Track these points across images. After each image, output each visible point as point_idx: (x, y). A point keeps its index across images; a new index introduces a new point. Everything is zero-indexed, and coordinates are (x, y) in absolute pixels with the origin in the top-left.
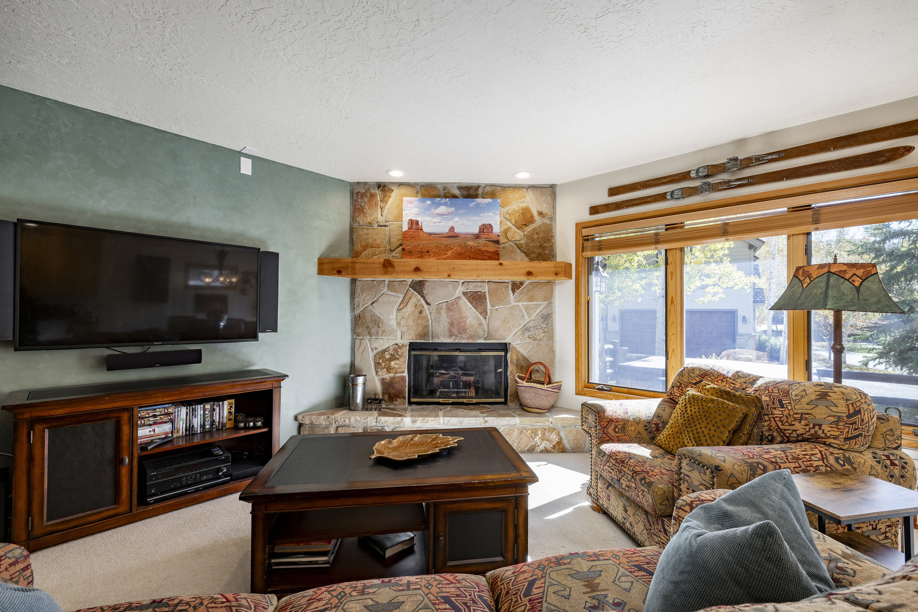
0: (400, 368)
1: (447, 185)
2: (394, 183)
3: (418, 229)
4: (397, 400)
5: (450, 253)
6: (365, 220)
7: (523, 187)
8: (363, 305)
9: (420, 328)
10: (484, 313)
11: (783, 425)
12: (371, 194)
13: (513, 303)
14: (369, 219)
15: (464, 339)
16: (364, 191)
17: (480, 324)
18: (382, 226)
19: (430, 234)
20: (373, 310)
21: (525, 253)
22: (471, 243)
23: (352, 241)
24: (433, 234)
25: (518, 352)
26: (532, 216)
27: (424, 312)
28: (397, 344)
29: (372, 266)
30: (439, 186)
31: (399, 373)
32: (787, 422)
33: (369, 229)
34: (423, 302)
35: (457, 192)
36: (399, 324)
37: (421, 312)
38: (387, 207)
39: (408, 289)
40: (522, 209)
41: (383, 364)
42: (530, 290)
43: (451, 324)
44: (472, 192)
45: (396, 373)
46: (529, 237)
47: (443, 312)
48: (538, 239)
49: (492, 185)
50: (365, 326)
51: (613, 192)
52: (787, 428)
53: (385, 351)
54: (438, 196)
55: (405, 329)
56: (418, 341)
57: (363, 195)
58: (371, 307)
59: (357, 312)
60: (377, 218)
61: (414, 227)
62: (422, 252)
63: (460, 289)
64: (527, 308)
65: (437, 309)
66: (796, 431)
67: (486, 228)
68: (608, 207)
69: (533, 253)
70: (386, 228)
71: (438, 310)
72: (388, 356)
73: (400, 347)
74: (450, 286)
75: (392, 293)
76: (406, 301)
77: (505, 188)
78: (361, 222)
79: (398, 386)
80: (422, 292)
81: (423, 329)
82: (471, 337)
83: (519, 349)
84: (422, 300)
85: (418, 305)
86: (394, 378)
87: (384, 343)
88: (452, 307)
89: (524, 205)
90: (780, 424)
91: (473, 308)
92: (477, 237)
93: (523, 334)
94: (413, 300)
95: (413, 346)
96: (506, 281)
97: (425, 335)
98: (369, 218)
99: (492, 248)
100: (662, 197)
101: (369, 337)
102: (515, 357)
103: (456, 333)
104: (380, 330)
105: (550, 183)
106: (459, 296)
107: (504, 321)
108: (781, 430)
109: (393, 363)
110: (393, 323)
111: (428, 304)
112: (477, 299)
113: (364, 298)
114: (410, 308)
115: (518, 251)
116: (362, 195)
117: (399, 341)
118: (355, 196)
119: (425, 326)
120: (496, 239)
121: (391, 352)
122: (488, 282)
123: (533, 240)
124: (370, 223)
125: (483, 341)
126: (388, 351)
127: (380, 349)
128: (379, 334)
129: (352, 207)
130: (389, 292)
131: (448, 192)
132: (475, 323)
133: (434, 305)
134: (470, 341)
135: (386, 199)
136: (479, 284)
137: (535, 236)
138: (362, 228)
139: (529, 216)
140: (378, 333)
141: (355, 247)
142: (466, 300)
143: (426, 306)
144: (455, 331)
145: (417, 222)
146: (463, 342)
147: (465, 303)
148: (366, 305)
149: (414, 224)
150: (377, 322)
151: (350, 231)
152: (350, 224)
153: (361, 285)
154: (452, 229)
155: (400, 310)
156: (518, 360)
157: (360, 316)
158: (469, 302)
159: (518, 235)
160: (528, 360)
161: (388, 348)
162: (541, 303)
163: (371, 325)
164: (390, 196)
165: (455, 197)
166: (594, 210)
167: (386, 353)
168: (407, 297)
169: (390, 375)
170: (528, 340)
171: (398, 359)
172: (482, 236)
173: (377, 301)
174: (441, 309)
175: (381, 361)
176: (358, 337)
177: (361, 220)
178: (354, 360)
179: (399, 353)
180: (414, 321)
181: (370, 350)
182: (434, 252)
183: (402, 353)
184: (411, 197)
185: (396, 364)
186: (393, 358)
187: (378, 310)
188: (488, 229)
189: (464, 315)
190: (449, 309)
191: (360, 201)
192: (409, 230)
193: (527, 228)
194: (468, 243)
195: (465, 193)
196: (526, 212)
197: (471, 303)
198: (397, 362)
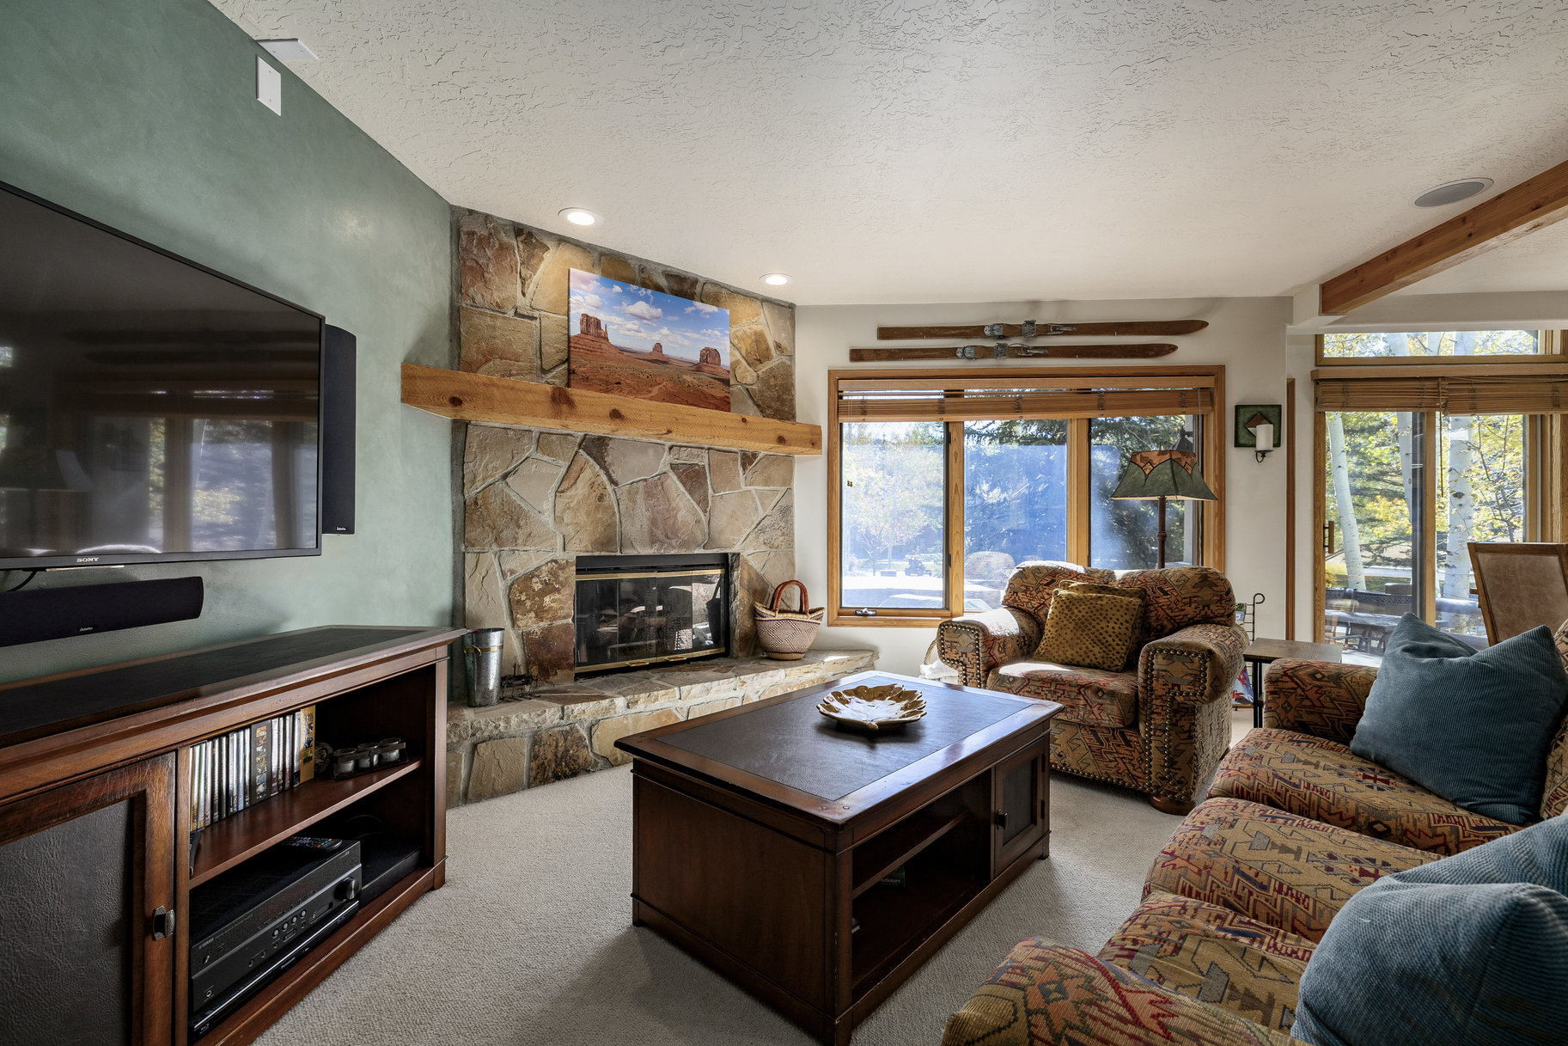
0: (561, 608)
1: (645, 264)
2: (550, 235)
3: (599, 336)
4: (556, 673)
5: (655, 391)
6: (488, 297)
7: (755, 298)
8: (484, 479)
9: (600, 529)
10: (703, 502)
11: (1172, 612)
12: (500, 244)
13: (744, 488)
14: (497, 296)
15: (674, 548)
16: (485, 233)
17: (698, 522)
18: (523, 316)
19: (622, 350)
20: (507, 490)
21: (758, 406)
22: (688, 378)
23: (456, 337)
24: (626, 351)
25: (751, 567)
26: (768, 349)
27: (607, 498)
28: (556, 561)
29: (529, 397)
30: (632, 262)
31: (560, 618)
32: (1177, 608)
33: (496, 317)
34: (604, 478)
35: (663, 282)
36: (558, 520)
37: (601, 498)
38: (535, 278)
39: (577, 452)
40: (756, 333)
41: (528, 603)
42: (765, 467)
43: (654, 522)
44: (686, 287)
45: (554, 618)
46: (764, 380)
47: (640, 498)
48: (776, 386)
49: (715, 284)
50: (489, 525)
51: (884, 333)
52: (1177, 614)
53: (529, 577)
54: (633, 282)
55: (570, 530)
56: (596, 554)
57: (484, 242)
58: (501, 485)
59: (470, 493)
60: (515, 297)
61: (592, 330)
62: (607, 383)
63: (667, 458)
64: (762, 496)
65: (629, 492)
66: (1186, 615)
67: (710, 355)
68: (877, 354)
69: (769, 407)
70: (533, 322)
71: (632, 495)
72: (537, 586)
73: (562, 568)
74: (651, 451)
75: (546, 458)
76: (573, 474)
77: (735, 293)
78: (478, 299)
79: (557, 645)
80: (603, 458)
81: (605, 530)
82: (684, 544)
83: (752, 563)
84: (602, 473)
85: (596, 483)
86: (549, 629)
87: (528, 559)
88: (654, 489)
89: (758, 328)
90: (1169, 612)
91: (686, 493)
92: (697, 368)
93: (757, 537)
94: (587, 475)
95: (584, 565)
96: (734, 449)
97: (607, 542)
98: (496, 294)
99: (719, 391)
100: (950, 353)
101: (495, 548)
102: (746, 576)
103: (662, 537)
104: (520, 532)
105: (790, 301)
106: (664, 470)
107: (732, 516)
108: (1171, 617)
109: (547, 599)
110: (548, 518)
111: (613, 482)
112: (692, 477)
113: (487, 465)
114: (580, 490)
115: (750, 402)
116: (480, 240)
117: (560, 555)
118: (464, 237)
119: (609, 525)
120: (725, 377)
121: (545, 576)
122: (709, 449)
123: (769, 388)
124: (498, 305)
125: (702, 551)
126: (538, 576)
127: (521, 572)
128: (520, 541)
129: (455, 262)
130: (539, 455)
131: (649, 278)
132: (690, 519)
133: (625, 483)
134: (683, 552)
135: (534, 262)
136: (695, 451)
137: (772, 382)
138: (481, 313)
139: (764, 346)
140: (516, 539)
141: (463, 352)
142: (675, 478)
143: (610, 488)
144: (659, 533)
145: (598, 323)
146: (673, 552)
147: (674, 483)
148: (490, 481)
149: (590, 323)
150: (515, 516)
151: (451, 314)
152: (452, 298)
153: (478, 435)
154: (658, 347)
155: (563, 492)
156: (750, 580)
157: (476, 503)
158: (681, 481)
159: (748, 375)
160: (763, 580)
161: (538, 568)
162: (778, 488)
163: (501, 522)
164: (542, 259)
165: (658, 288)
166: (857, 355)
167: (534, 580)
168: (575, 468)
169: (541, 624)
170: (763, 548)
171: (558, 591)
172: (706, 369)
173: (515, 470)
174: (637, 493)
175: (523, 598)
176: (470, 549)
177: (476, 291)
178: (461, 599)
179: (561, 579)
180: (588, 514)
181: (498, 574)
182: (629, 385)
183: (566, 578)
184: (582, 269)
185: (554, 601)
186: (548, 588)
187: (517, 490)
188: (714, 359)
189: (674, 505)
190: (649, 495)
191: (475, 252)
192: (583, 336)
193: (760, 366)
194: (685, 377)
195: (676, 287)
196: (759, 339)
197: (684, 484)
198: (557, 596)
